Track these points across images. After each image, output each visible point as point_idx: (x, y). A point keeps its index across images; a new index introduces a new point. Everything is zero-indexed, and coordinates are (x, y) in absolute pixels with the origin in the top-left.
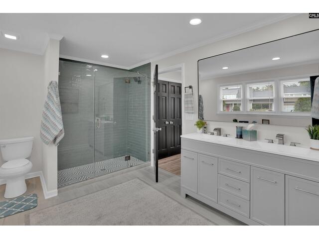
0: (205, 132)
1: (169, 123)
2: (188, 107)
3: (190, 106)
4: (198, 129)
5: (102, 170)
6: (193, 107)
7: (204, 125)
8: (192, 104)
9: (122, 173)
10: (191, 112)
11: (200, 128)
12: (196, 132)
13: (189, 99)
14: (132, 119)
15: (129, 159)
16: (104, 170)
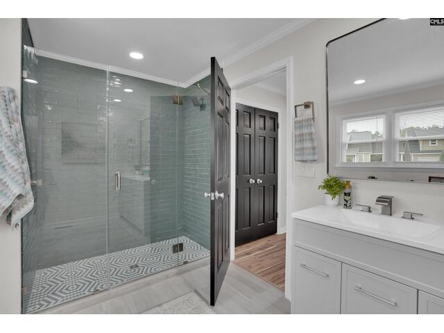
0: (347, 205)
1: (256, 181)
2: (303, 149)
3: (308, 144)
4: (329, 197)
5: (132, 267)
6: (314, 148)
7: (344, 187)
8: (312, 140)
9: (167, 277)
10: (311, 158)
11: (334, 194)
12: (323, 203)
13: (305, 131)
14: (191, 175)
15: (181, 249)
16: (137, 266)
